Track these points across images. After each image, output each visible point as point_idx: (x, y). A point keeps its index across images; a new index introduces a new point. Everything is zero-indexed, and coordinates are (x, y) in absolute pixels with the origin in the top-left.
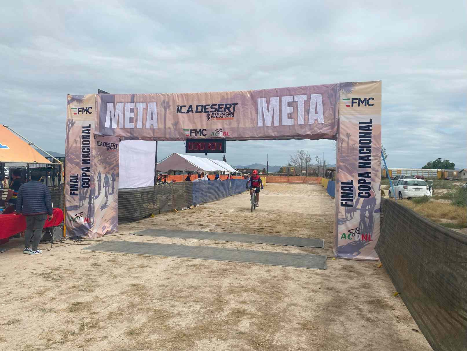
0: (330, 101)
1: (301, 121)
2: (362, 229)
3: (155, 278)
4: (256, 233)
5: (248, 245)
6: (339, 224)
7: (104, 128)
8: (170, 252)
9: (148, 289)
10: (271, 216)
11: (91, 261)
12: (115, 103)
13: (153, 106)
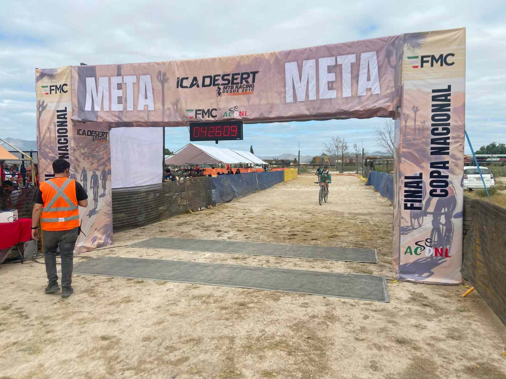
0: (389, 61)
1: (347, 92)
2: (436, 240)
4: (287, 241)
5: (276, 261)
6: (403, 234)
7: (84, 111)
8: (171, 274)
9: (123, 346)
10: (304, 217)
12: (97, 78)
13: (146, 80)
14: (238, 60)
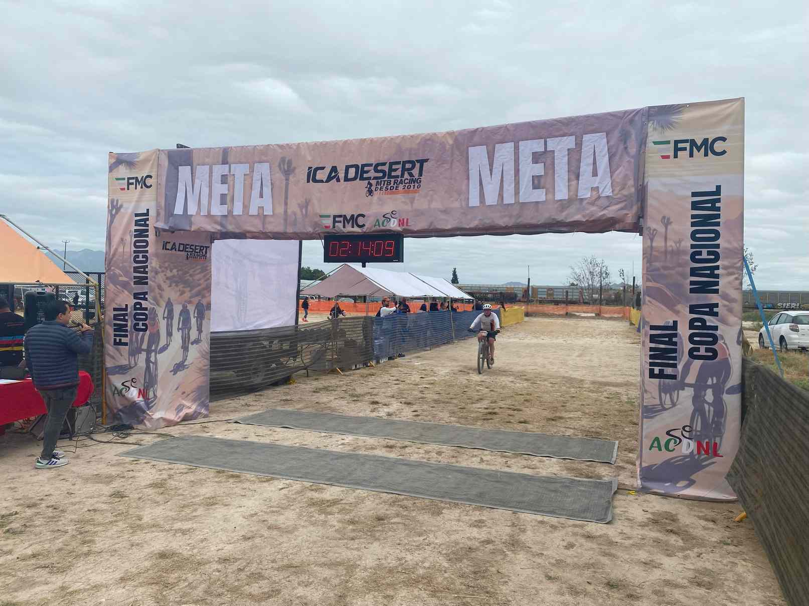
0: (625, 147)
1: (562, 194)
2: (699, 429)
4: (479, 423)
6: (647, 417)
7: (172, 214)
8: (285, 467)
10: (517, 385)
12: (194, 167)
13: (263, 169)
14: (398, 141)
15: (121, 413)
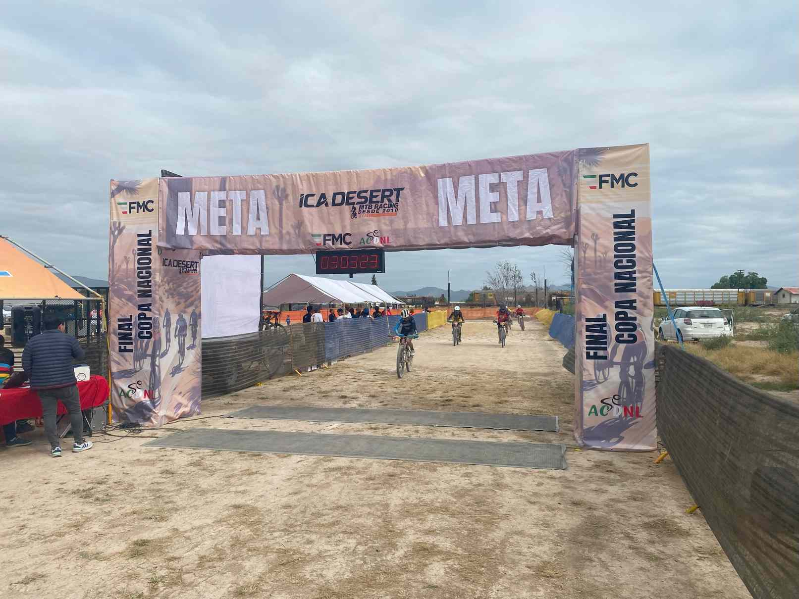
0: (563, 180)
1: (514, 216)
3: (273, 493)
4: (440, 408)
5: (427, 431)
6: (585, 390)
7: (174, 235)
8: (293, 446)
9: (262, 513)
10: (461, 378)
11: (160, 466)
12: (193, 193)
13: (259, 196)
15: (126, 413)
